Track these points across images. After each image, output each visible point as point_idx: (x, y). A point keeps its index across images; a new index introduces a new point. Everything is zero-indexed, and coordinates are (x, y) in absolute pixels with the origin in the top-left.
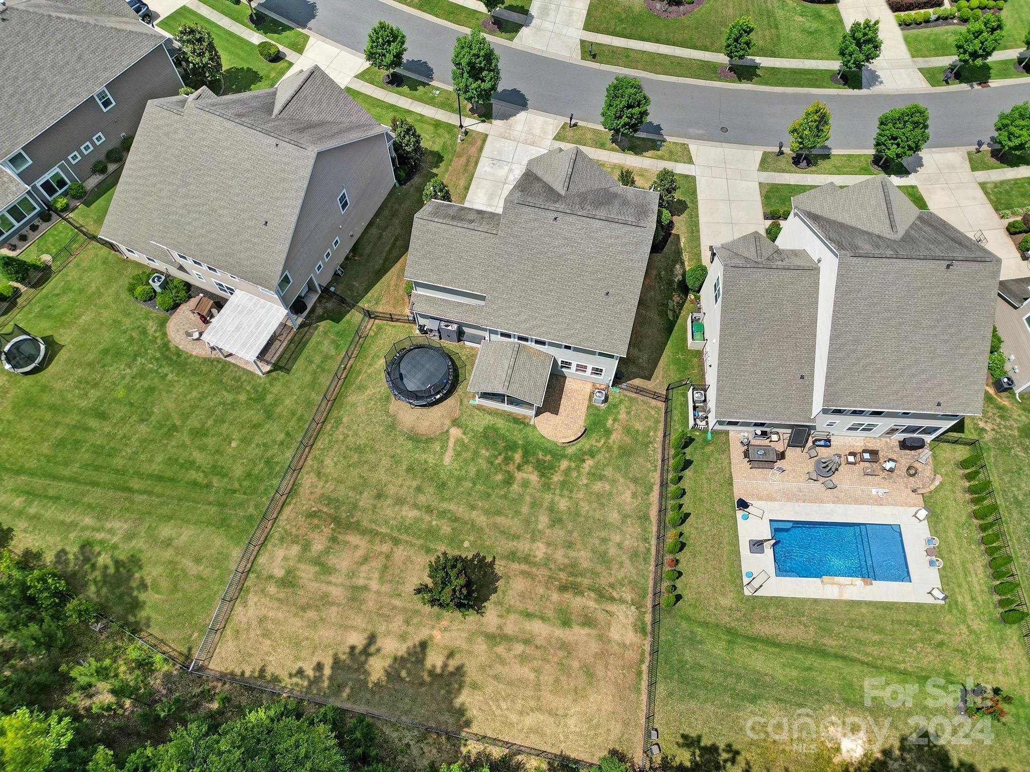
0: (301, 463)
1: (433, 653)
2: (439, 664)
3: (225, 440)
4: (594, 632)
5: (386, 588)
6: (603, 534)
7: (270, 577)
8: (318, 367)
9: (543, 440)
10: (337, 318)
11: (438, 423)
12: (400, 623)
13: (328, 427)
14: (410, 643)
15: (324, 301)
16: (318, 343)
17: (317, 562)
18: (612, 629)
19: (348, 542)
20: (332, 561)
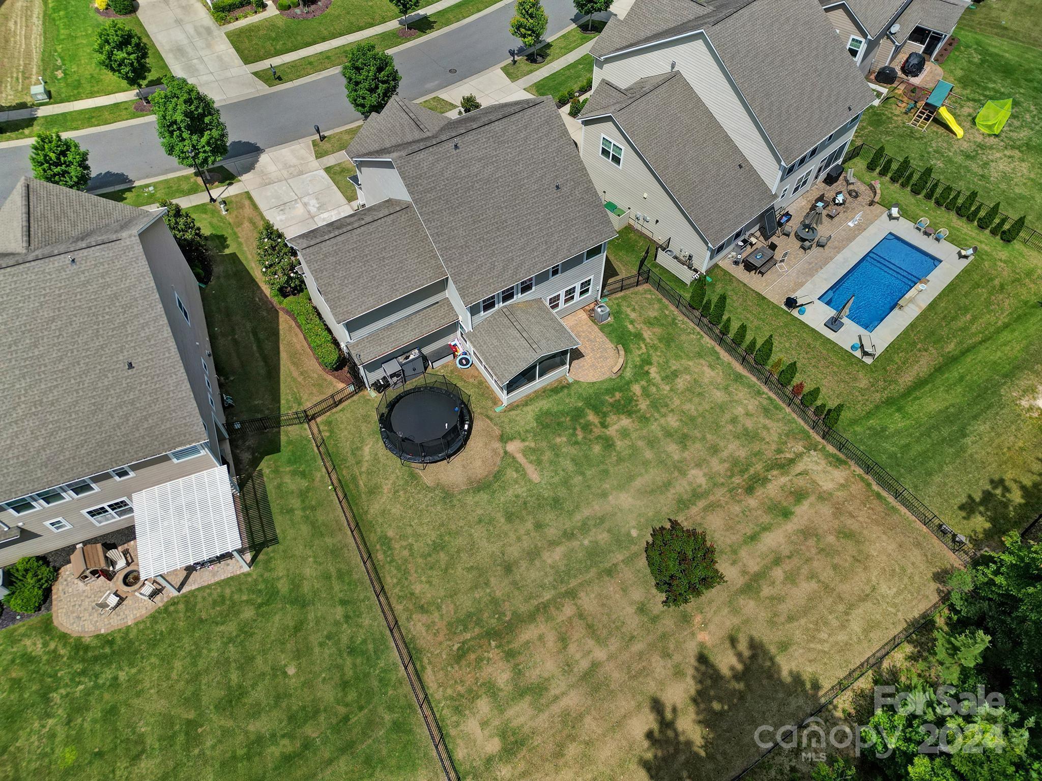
0: (390, 618)
1: (719, 658)
2: (733, 661)
3: (275, 676)
4: (812, 499)
5: (614, 644)
6: (728, 416)
7: (489, 760)
8: (304, 509)
9: (596, 386)
10: (274, 447)
11: (488, 454)
12: (662, 663)
13: (380, 556)
14: (690, 672)
15: (240, 442)
16: (279, 487)
17: (521, 692)
18: (821, 483)
19: (528, 642)
20: (532, 676)
